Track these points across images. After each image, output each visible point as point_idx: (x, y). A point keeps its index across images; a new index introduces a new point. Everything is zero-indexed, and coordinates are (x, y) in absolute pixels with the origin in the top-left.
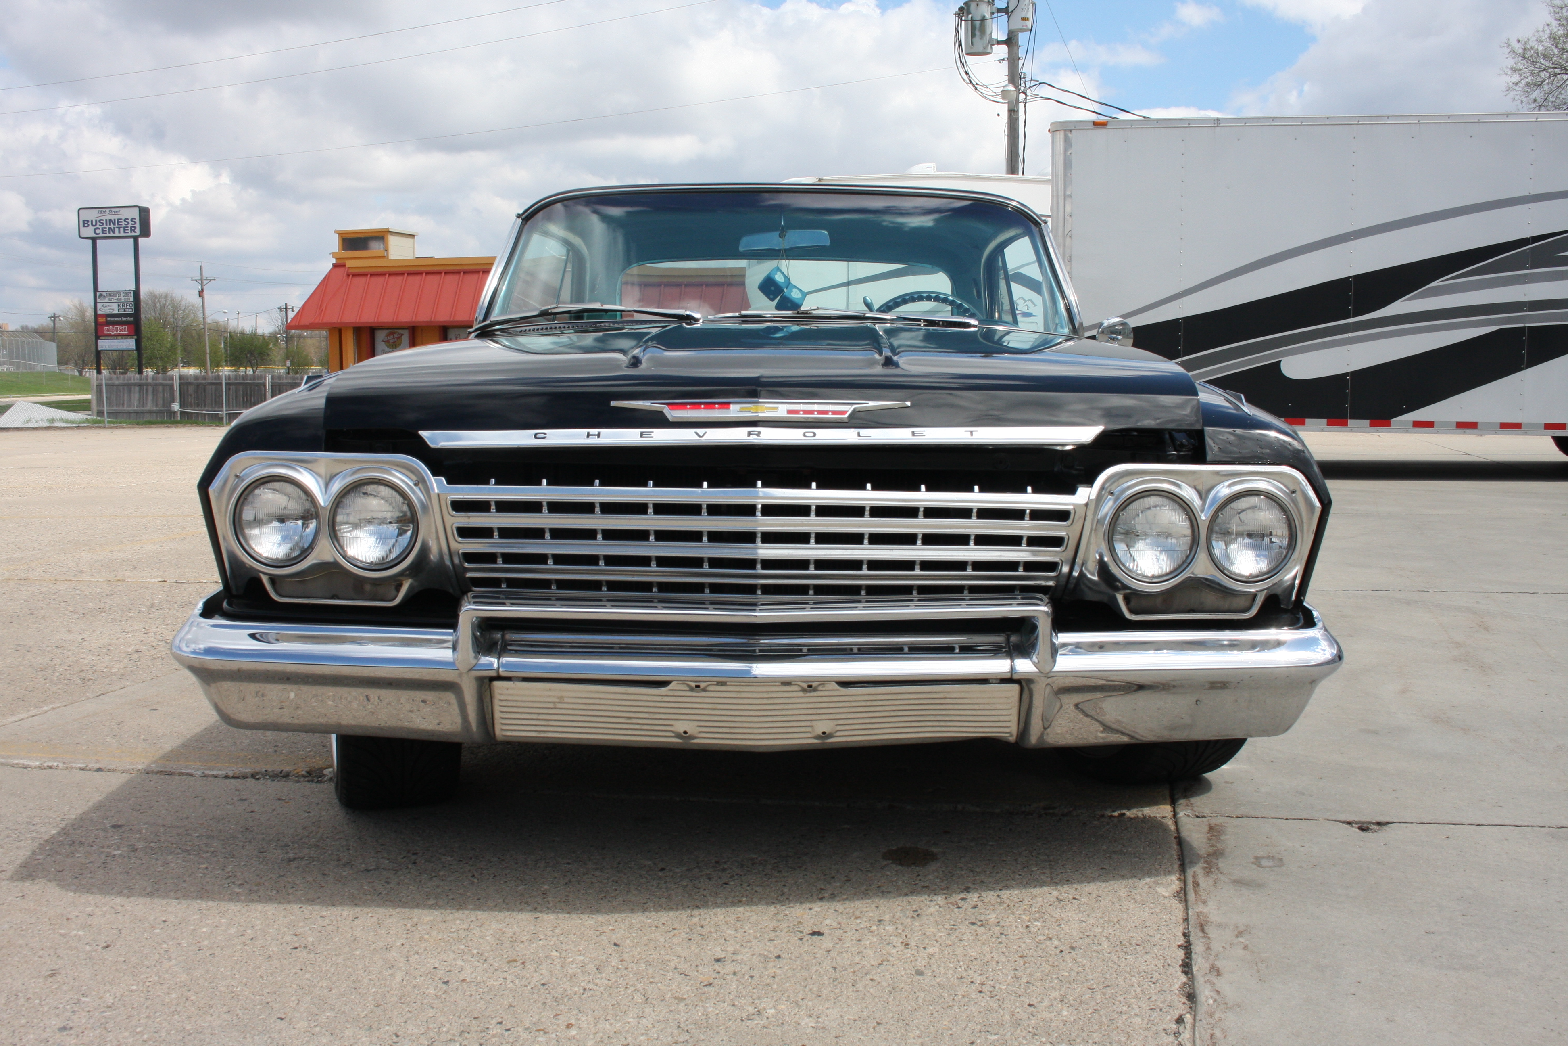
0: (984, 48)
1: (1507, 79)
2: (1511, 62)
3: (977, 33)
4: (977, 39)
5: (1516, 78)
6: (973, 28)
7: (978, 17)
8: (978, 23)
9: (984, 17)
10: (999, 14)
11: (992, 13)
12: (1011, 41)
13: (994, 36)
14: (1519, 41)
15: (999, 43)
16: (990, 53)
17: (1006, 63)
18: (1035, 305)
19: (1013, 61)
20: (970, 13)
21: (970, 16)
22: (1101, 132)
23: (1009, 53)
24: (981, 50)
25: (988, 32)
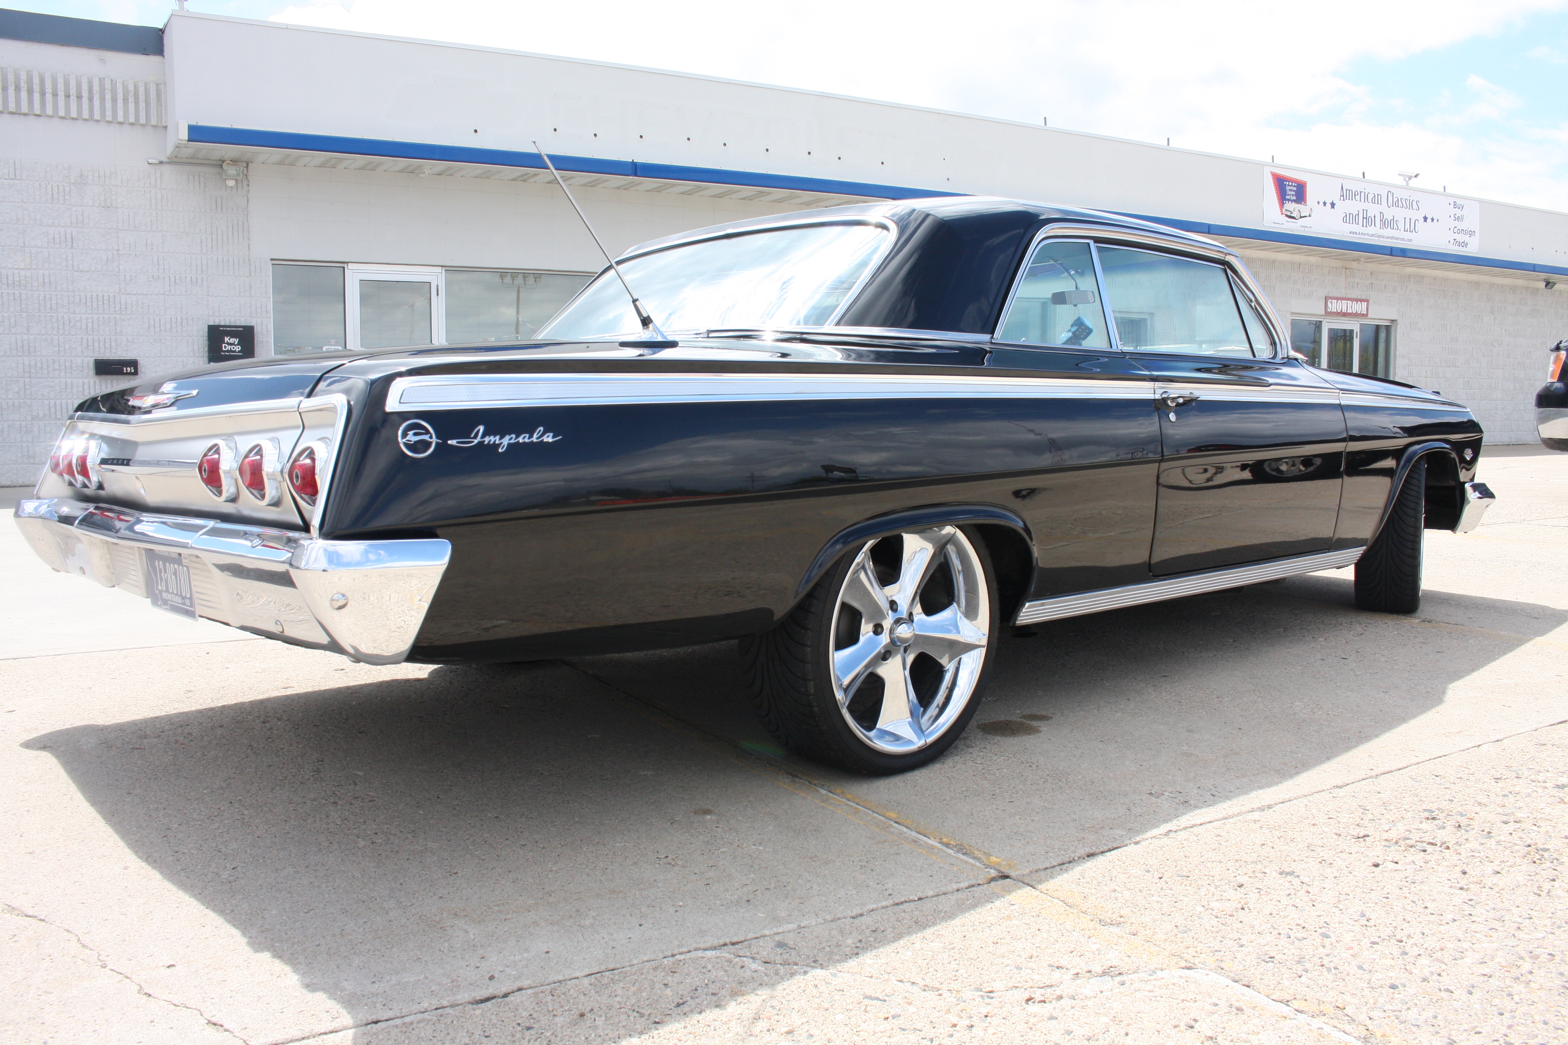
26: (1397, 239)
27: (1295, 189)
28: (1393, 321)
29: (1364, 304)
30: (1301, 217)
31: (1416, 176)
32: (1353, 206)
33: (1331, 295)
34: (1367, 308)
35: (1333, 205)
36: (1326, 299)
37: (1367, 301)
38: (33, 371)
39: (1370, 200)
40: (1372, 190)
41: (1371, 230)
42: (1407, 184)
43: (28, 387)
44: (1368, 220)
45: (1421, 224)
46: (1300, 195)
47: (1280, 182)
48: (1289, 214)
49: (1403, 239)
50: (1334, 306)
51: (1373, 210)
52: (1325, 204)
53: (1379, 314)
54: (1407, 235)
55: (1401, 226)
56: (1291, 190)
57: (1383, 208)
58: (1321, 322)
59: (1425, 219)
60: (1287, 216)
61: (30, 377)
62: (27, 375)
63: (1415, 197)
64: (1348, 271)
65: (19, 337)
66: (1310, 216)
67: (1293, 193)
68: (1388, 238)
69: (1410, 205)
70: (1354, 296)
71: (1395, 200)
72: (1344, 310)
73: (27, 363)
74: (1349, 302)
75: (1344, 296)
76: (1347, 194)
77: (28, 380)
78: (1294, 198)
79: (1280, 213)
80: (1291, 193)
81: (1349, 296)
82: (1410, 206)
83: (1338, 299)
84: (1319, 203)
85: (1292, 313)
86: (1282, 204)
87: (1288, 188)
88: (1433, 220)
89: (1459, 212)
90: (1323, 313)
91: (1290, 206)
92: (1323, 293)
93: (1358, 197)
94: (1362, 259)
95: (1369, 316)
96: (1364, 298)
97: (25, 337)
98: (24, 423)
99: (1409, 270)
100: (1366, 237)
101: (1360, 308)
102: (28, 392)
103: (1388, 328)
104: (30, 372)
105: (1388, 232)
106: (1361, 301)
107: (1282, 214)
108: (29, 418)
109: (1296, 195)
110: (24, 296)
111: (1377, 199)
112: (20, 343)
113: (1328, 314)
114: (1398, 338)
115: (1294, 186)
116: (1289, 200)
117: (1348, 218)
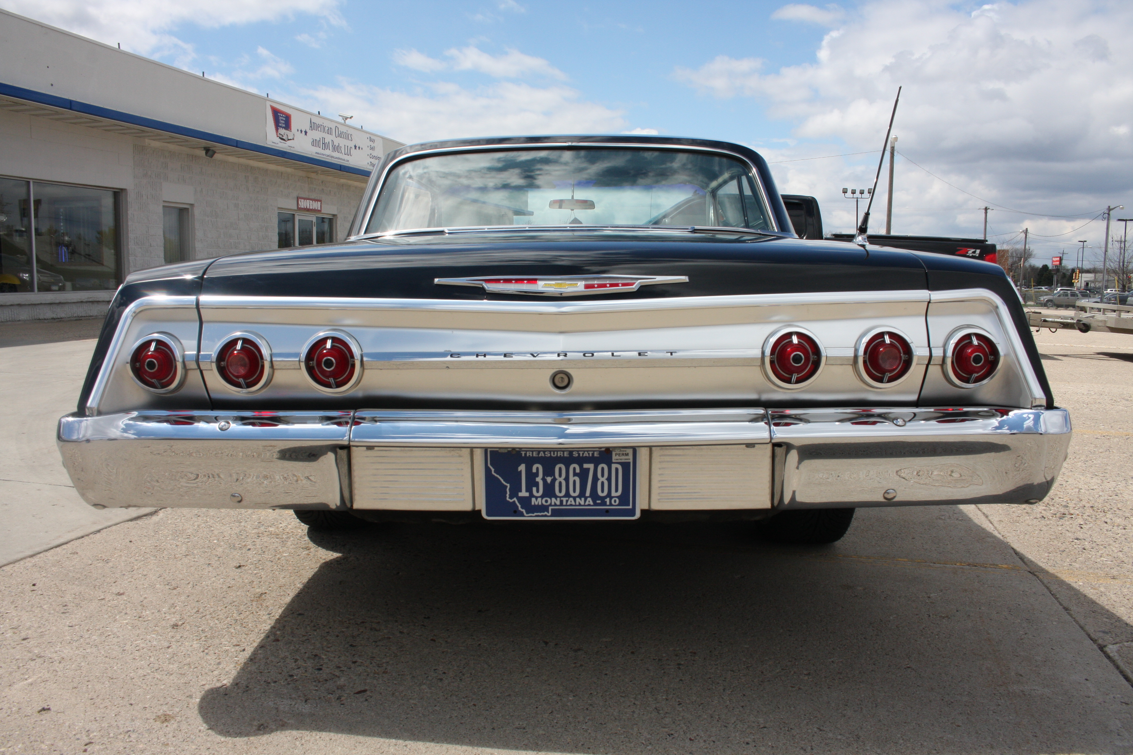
26: (341, 159)
27: (284, 119)
28: (334, 215)
29: (319, 203)
30: (289, 140)
31: (351, 118)
32: (317, 135)
33: (300, 196)
34: (321, 206)
35: (306, 133)
36: (298, 198)
37: (320, 201)
39: (326, 132)
40: (327, 124)
41: (327, 152)
42: (345, 122)
44: (326, 146)
45: (353, 151)
46: (288, 126)
47: (276, 113)
48: (281, 137)
49: (344, 160)
50: (303, 204)
51: (328, 138)
52: (301, 131)
53: (328, 209)
54: (346, 157)
55: (343, 151)
56: (282, 120)
57: (333, 137)
58: (294, 215)
59: (355, 147)
60: (280, 138)
63: (350, 131)
64: (309, 179)
66: (293, 139)
67: (283, 122)
68: (336, 158)
69: (347, 136)
70: (313, 197)
71: (340, 132)
72: (308, 207)
74: (311, 201)
75: (307, 197)
76: (314, 126)
78: (284, 126)
79: (276, 136)
80: (282, 123)
81: (310, 197)
82: (347, 138)
83: (304, 199)
84: (298, 130)
85: (279, 208)
86: (277, 130)
87: (281, 118)
88: (359, 148)
89: (373, 145)
90: (296, 208)
91: (282, 131)
92: (295, 194)
93: (319, 129)
94: (319, 172)
95: (322, 212)
96: (319, 198)
99: (343, 181)
100: (325, 157)
101: (316, 205)
103: (331, 221)
105: (336, 154)
106: (318, 200)
107: (277, 136)
109: (285, 124)
111: (329, 131)
113: (299, 209)
114: (338, 227)
115: (284, 117)
116: (281, 127)
117: (315, 143)
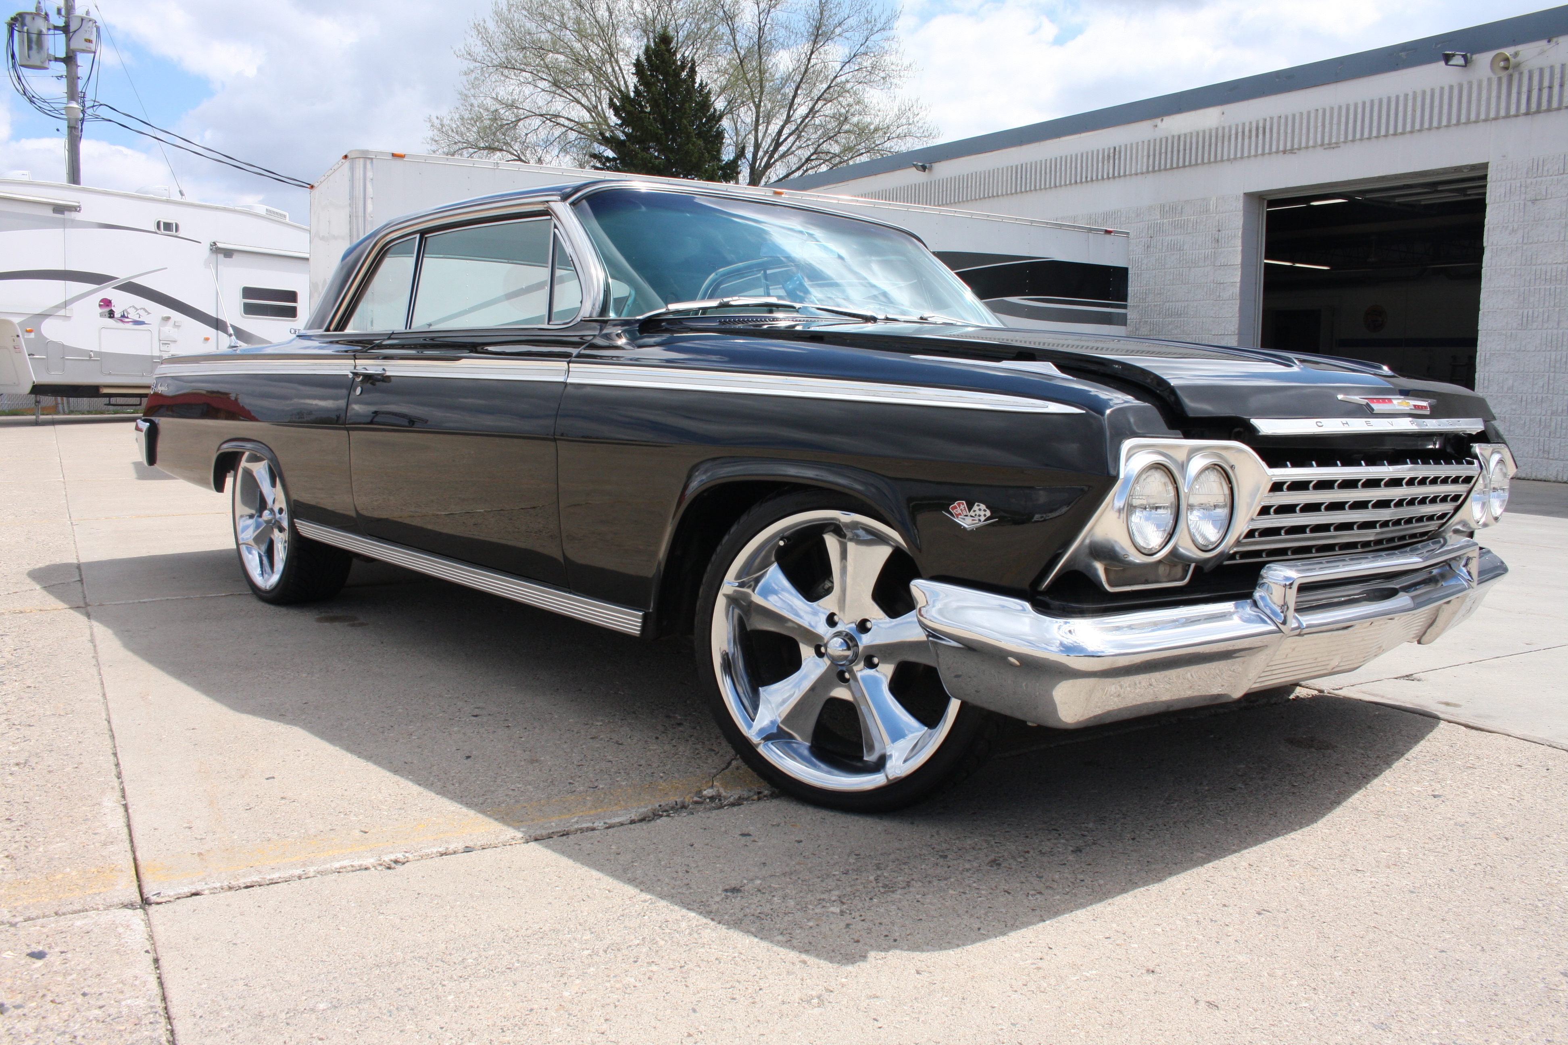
0: (42, 63)
1: (429, 147)
2: (430, 134)
3: (34, 46)
4: (34, 52)
5: (434, 147)
6: (30, 41)
7: (34, 30)
8: (34, 37)
9: (41, 31)
10: (57, 32)
11: (49, 29)
12: (69, 60)
13: (51, 52)
14: (437, 118)
15: (57, 59)
16: (47, 69)
17: (64, 81)
18: (149, 313)
19: (72, 80)
20: (25, 25)
21: (25, 28)
22: (398, 162)
23: (68, 71)
24: (38, 63)
25: (46, 48)
38: (1558, 365)
43: (1551, 382)
61: (1555, 372)
62: (1552, 370)
65: (1549, 331)
73: (1553, 357)
77: (1552, 375)
97: (1555, 332)
98: (1543, 418)
102: (1551, 387)
104: (1555, 367)
108: (1549, 412)
110: (1558, 291)
112: (1549, 338)
